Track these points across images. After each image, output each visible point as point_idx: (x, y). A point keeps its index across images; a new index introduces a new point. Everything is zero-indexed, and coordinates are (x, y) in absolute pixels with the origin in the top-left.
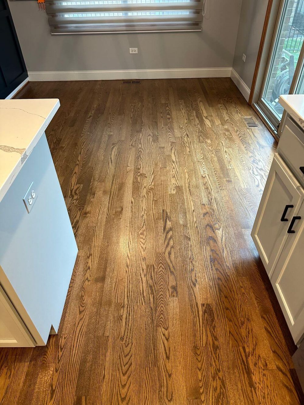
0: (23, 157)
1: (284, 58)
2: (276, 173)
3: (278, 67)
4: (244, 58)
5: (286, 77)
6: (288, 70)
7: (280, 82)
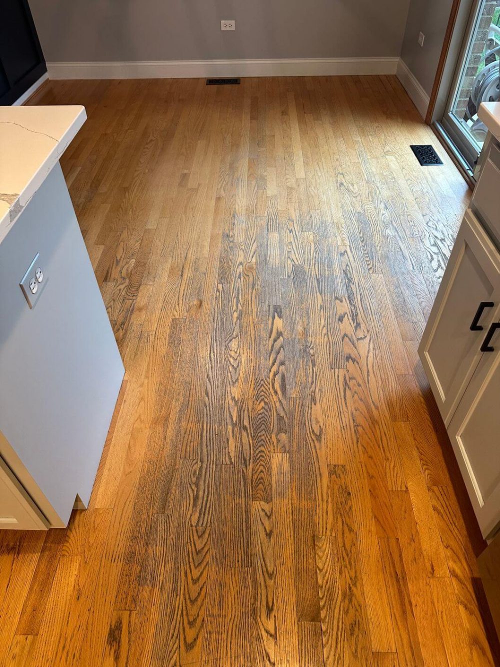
0: (14, 210)
1: (492, 40)
2: (467, 245)
3: (480, 57)
4: (422, 40)
5: (494, 75)
6: (497, 62)
7: (482, 84)
